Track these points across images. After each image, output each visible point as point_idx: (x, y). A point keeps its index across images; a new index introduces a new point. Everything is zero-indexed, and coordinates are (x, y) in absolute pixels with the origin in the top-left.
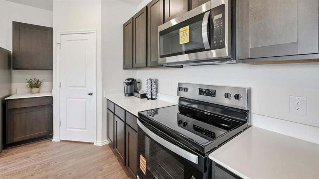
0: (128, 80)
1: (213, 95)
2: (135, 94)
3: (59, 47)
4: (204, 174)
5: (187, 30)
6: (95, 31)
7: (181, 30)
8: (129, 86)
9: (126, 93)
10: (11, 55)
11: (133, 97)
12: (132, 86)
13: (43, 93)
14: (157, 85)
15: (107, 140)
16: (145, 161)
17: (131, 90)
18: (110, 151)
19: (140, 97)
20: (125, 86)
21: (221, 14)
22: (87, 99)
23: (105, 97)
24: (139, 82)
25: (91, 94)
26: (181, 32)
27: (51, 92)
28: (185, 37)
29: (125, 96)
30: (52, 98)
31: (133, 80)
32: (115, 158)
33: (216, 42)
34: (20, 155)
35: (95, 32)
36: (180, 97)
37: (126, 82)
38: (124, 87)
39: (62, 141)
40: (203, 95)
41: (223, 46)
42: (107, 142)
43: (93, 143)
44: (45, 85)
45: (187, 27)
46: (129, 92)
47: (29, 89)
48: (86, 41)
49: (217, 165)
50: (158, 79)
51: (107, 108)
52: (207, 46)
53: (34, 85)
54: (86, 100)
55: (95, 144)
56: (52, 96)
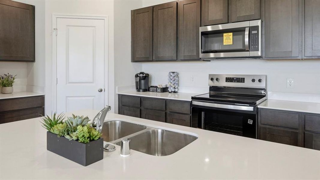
0: (142, 74)
1: (243, 82)
5: (231, 35)
6: (106, 17)
7: (225, 34)
9: (139, 88)
19: (160, 91)
21: (256, 31)
22: (94, 96)
23: (117, 93)
25: (101, 91)
26: (225, 36)
28: (229, 40)
30: (43, 97)
33: (253, 47)
35: (106, 19)
36: (211, 86)
40: (235, 82)
41: (258, 50)
45: (231, 34)
48: (94, 28)
52: (247, 48)
54: (93, 98)
56: (43, 95)
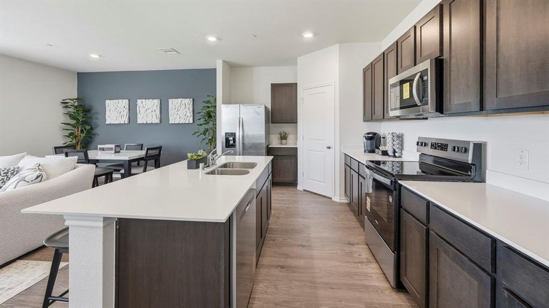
0: (368, 134)
1: (446, 150)
2: (377, 150)
3: (302, 101)
4: (394, 192)
5: (408, 86)
6: (333, 82)
7: (404, 85)
8: (369, 141)
9: (366, 149)
10: (269, 111)
11: (374, 154)
12: (372, 141)
13: (289, 144)
14: (402, 142)
15: (345, 198)
16: (369, 200)
17: (371, 145)
18: (347, 208)
19: (380, 153)
20: (365, 140)
21: (427, 77)
23: (343, 151)
24: (384, 138)
25: (330, 148)
26: (404, 87)
27: (296, 144)
28: (407, 93)
29: (365, 152)
30: (296, 149)
31: (375, 134)
32: (351, 213)
33: (424, 100)
34: (278, 191)
35: (333, 84)
36: (422, 154)
37: (365, 137)
38: (364, 143)
39: (305, 190)
40: (438, 149)
41: (427, 104)
42: (345, 200)
43: (331, 198)
44: (291, 137)
46: (369, 149)
47: (280, 140)
48: (324, 94)
49: (406, 188)
50: (404, 133)
51: (345, 163)
52: (419, 104)
53: (283, 137)
54: (324, 153)
55: (333, 199)
